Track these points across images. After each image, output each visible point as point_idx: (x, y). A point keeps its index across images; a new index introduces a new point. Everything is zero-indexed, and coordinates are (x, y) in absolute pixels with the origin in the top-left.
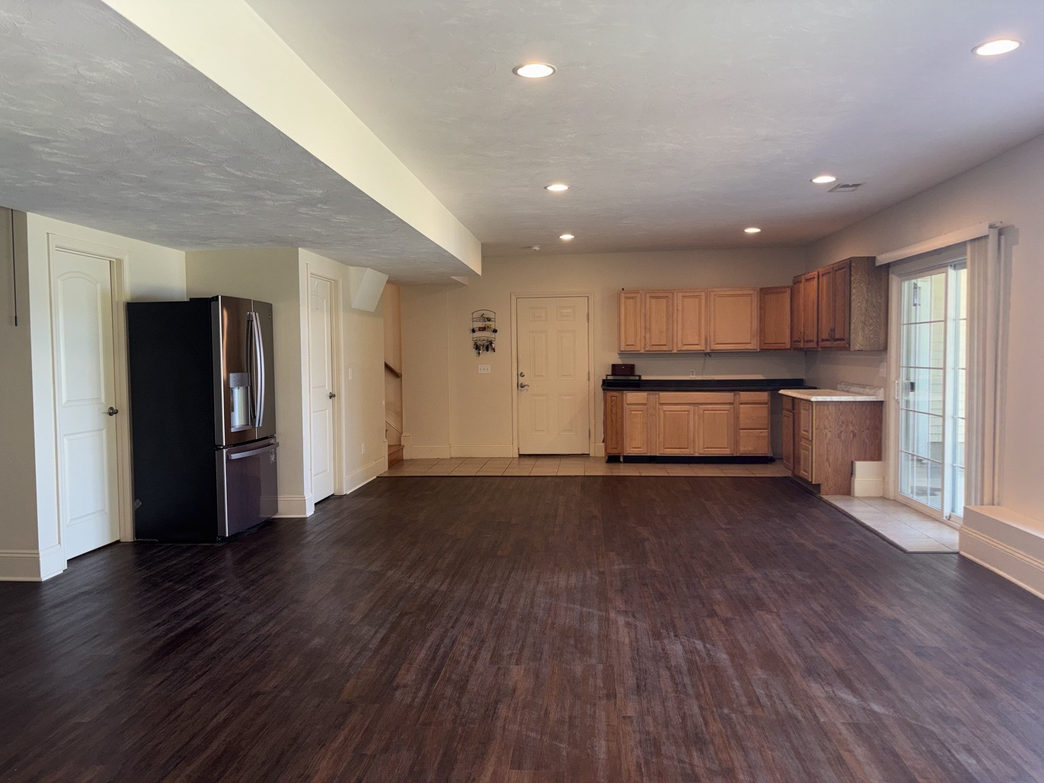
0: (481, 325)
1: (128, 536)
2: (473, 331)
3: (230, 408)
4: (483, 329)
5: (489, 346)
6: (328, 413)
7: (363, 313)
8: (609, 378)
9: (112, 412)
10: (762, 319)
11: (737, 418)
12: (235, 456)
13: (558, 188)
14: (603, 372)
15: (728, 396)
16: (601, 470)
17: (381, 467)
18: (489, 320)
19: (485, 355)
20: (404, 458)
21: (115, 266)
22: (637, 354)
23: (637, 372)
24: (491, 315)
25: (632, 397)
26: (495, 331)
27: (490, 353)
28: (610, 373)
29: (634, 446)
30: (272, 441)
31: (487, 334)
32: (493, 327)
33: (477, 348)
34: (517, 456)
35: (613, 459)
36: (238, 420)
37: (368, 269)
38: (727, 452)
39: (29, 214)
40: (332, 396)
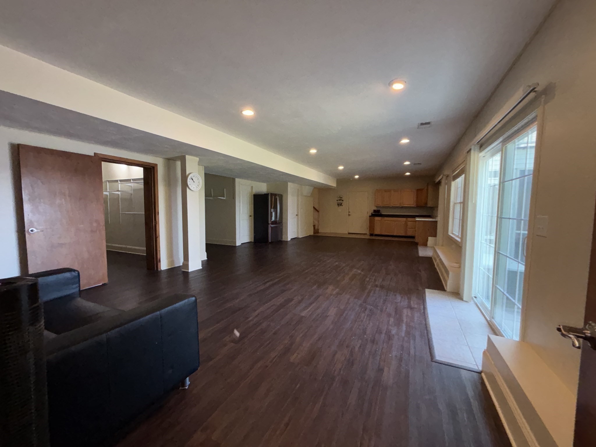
0: (339, 199)
1: (253, 241)
2: (337, 200)
3: (271, 217)
4: (340, 200)
5: (341, 205)
6: (296, 220)
7: (306, 196)
8: (373, 213)
9: (250, 216)
10: (417, 198)
11: (407, 225)
12: (272, 226)
13: (341, 168)
14: (371, 211)
15: (404, 219)
16: (368, 237)
17: (312, 233)
18: (341, 198)
19: (341, 207)
20: (319, 232)
21: (252, 187)
22: (380, 207)
23: (380, 212)
24: (342, 197)
25: (377, 218)
26: (343, 201)
27: (341, 206)
28: (373, 212)
29: (377, 231)
30: (281, 224)
31: (341, 201)
32: (342, 199)
33: (338, 205)
34: (348, 233)
35: (371, 235)
36: (273, 219)
37: (307, 186)
38: (403, 234)
39: (236, 179)
40: (297, 215)
